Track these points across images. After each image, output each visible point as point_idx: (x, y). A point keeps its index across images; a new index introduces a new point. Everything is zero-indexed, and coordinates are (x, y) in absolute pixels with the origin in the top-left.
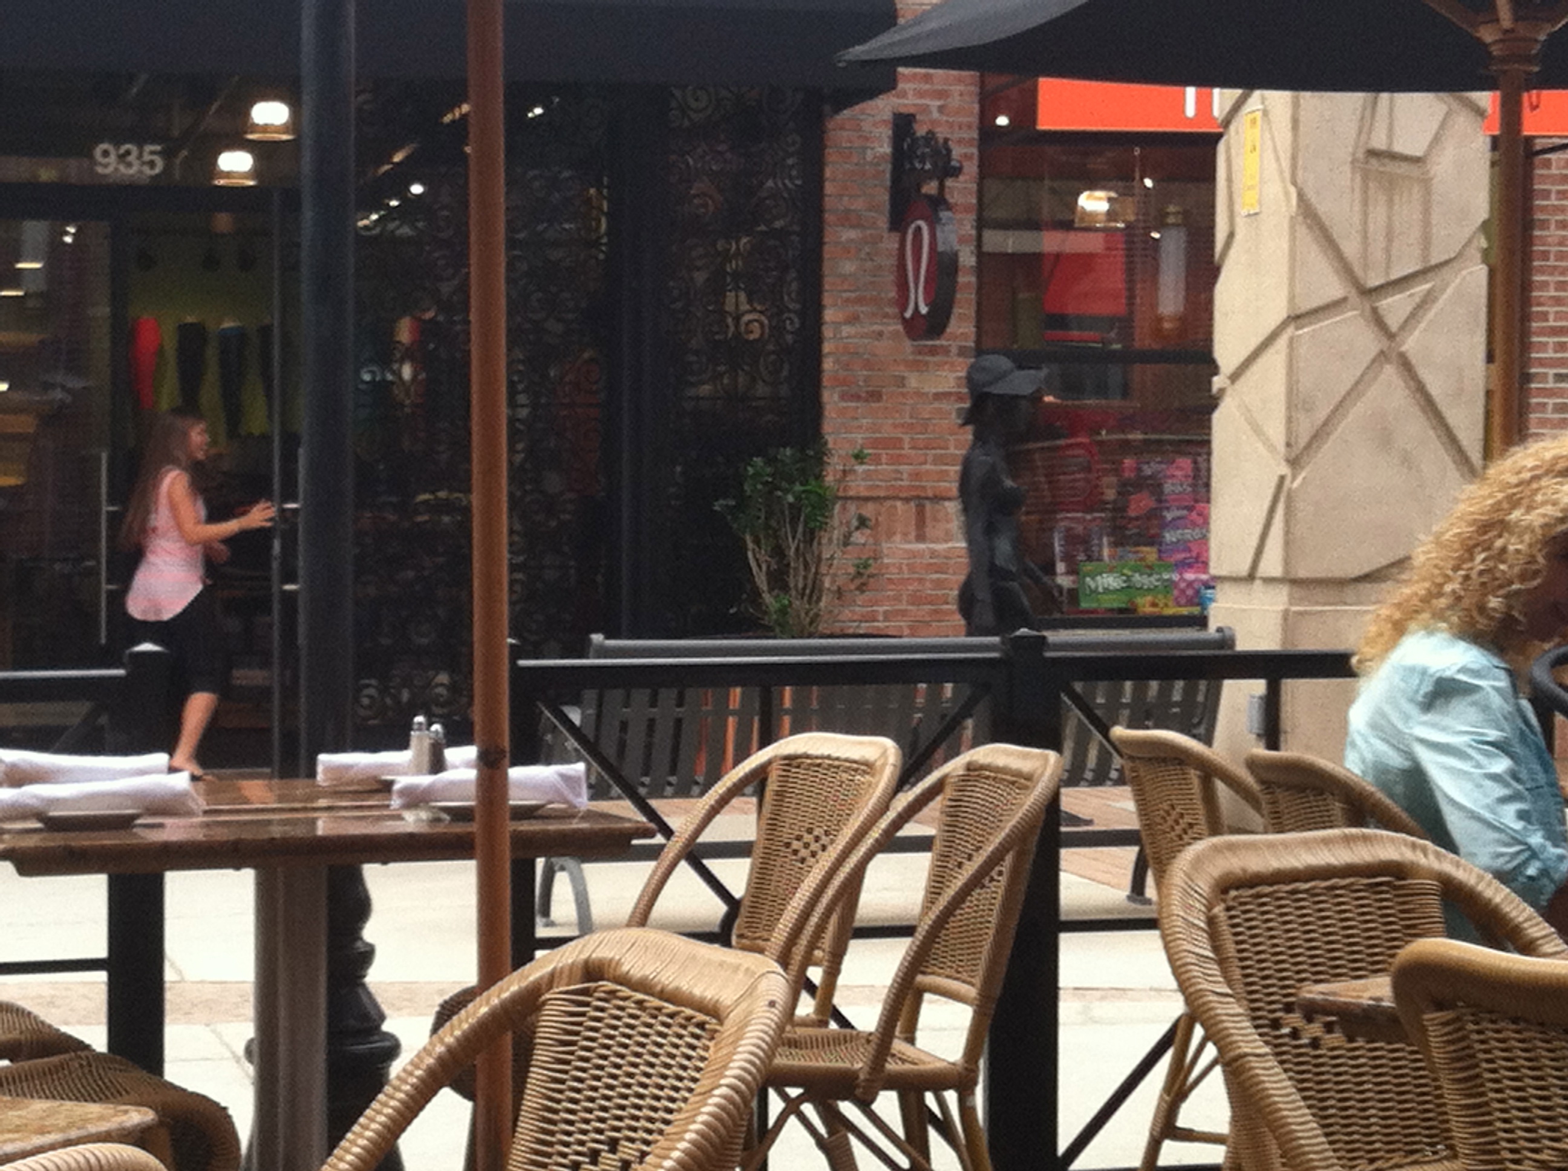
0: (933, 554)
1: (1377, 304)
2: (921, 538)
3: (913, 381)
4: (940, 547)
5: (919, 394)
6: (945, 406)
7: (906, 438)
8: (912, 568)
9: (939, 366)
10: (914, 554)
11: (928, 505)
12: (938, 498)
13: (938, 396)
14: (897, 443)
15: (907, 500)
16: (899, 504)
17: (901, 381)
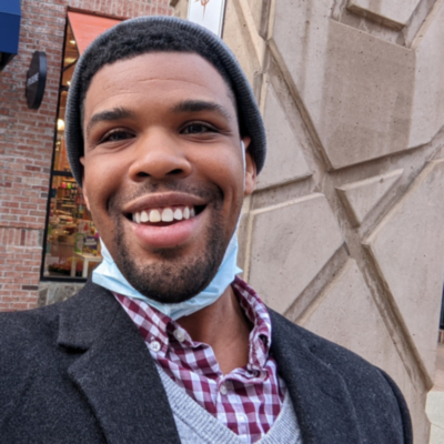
0: (27, 251)
1: (343, 188)
2: (22, 244)
3: (24, 180)
4: (30, 248)
5: (26, 186)
6: (37, 191)
7: (20, 203)
8: (17, 256)
9: (35, 175)
10: (18, 250)
11: (27, 232)
12: (30, 229)
13: (34, 187)
14: (15, 205)
15: (18, 228)
16: (15, 230)
17: (19, 180)
